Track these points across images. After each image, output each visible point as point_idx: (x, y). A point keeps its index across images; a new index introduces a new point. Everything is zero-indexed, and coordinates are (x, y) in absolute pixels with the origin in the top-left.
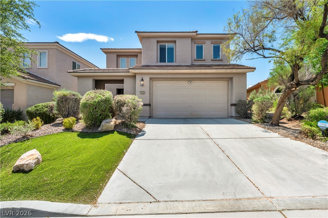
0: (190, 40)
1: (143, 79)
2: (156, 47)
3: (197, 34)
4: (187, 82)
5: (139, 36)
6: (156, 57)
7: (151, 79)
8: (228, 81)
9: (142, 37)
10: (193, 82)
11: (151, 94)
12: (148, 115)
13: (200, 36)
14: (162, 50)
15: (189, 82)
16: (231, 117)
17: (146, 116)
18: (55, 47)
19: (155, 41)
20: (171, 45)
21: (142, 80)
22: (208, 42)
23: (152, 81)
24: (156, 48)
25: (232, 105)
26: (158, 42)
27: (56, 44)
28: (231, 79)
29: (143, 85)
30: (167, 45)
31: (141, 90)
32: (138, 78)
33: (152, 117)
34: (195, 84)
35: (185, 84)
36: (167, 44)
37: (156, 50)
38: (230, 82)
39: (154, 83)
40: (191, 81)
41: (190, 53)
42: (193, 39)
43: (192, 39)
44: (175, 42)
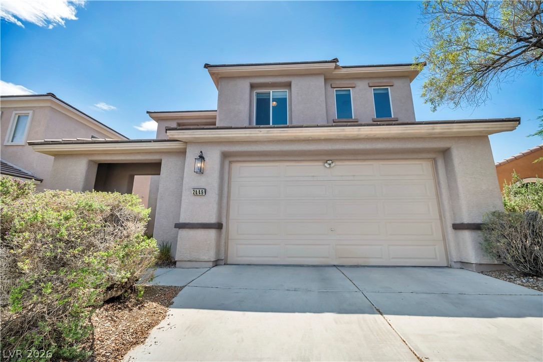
0: (321, 80)
1: (204, 155)
2: (247, 96)
3: (337, 67)
4: (321, 163)
5: (212, 74)
6: (248, 115)
7: (225, 156)
8: (435, 160)
9: (221, 78)
10: (338, 163)
11: (225, 195)
12: (211, 256)
13: (344, 71)
14: (262, 103)
15: (326, 165)
16: (459, 265)
17: (206, 258)
18: (48, 104)
19: (245, 85)
20: (282, 94)
21: (202, 158)
22: (362, 85)
23: (230, 162)
24: (249, 98)
25: (457, 227)
26: (253, 86)
27: (49, 98)
28: (445, 153)
29: (201, 171)
30: (273, 93)
31: (196, 185)
32: (192, 153)
33: (223, 262)
34: (343, 169)
35: (315, 169)
36: (271, 91)
37: (247, 102)
38: (440, 163)
39: (236, 167)
40: (329, 162)
41: (324, 105)
42: (328, 79)
43: (326, 80)
44: (288, 85)
